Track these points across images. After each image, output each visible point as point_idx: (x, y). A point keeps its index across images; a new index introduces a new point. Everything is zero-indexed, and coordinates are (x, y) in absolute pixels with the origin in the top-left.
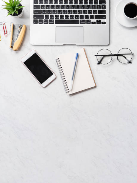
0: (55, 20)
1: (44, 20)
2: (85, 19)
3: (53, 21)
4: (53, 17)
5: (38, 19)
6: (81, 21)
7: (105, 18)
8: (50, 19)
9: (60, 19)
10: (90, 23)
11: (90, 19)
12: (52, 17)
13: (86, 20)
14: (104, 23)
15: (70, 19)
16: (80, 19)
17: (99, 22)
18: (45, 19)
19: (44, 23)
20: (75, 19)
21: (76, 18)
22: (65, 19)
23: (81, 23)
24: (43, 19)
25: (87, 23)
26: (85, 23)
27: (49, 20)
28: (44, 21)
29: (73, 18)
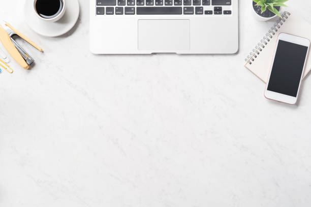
0: (137, 8)
1: (116, 8)
2: (192, 6)
3: (133, 9)
4: (133, 3)
5: (105, 7)
6: (186, 9)
7: (230, 4)
8: (126, 6)
9: (145, 6)
10: (202, 14)
11: (201, 6)
12: (131, 3)
13: (194, 7)
14: (229, 12)
15: (164, 6)
16: (183, 6)
17: (218, 11)
18: (117, 6)
19: (116, 14)
20: (173, 6)
21: (176, 3)
22: (154, 6)
23: (184, 14)
24: (114, 7)
25: (196, 14)
26: (193, 14)
27: (126, 8)
28: (116, 11)
29: (171, 3)
